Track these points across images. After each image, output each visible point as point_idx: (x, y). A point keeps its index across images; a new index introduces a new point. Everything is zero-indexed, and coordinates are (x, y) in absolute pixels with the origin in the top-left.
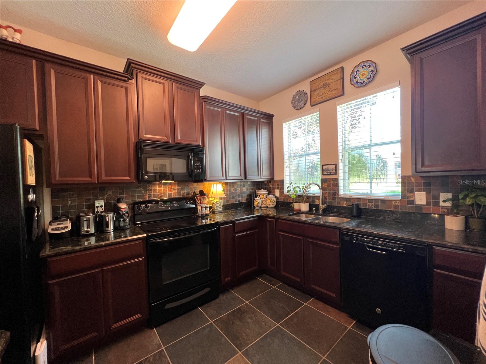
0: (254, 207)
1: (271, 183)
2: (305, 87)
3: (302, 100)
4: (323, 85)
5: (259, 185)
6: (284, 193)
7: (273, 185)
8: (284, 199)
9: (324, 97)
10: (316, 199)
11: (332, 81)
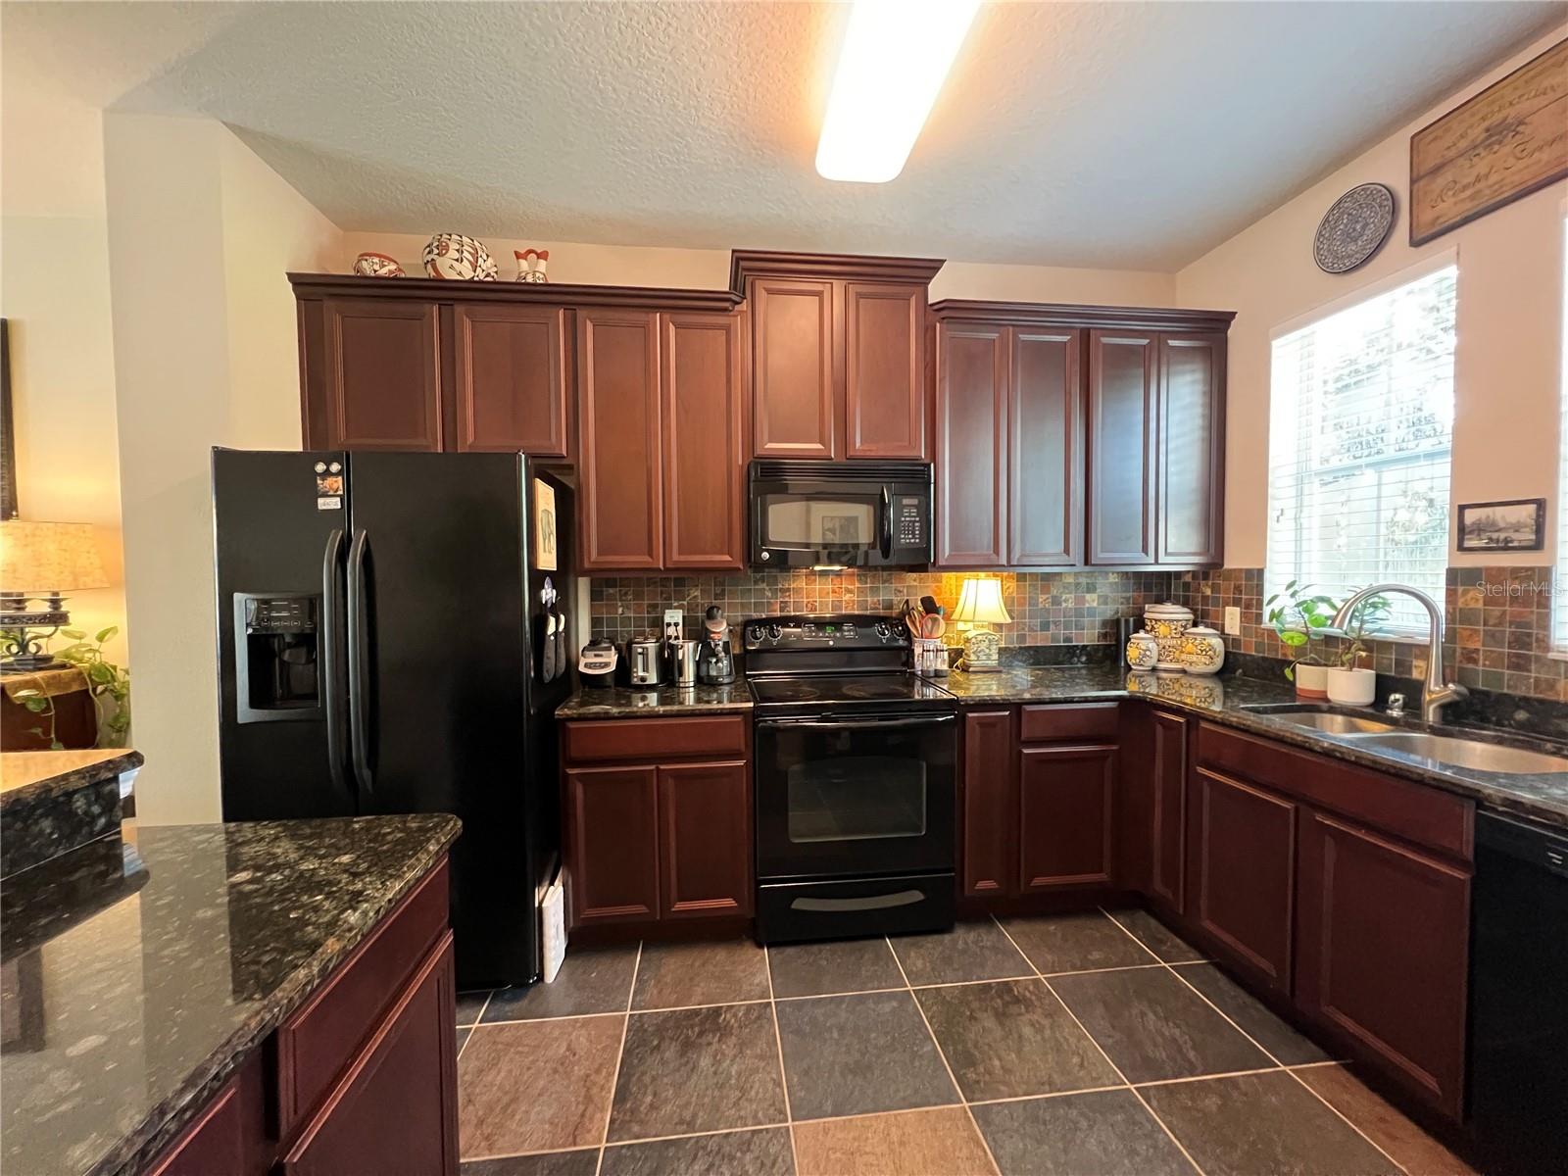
0: (1129, 668)
1: (1210, 583)
2: (1390, 167)
3: (1364, 228)
4: (1485, 135)
5: (1161, 586)
6: (1261, 623)
7: (1215, 588)
8: (1259, 646)
9: (1487, 192)
10: (1417, 657)
11: (1536, 100)
